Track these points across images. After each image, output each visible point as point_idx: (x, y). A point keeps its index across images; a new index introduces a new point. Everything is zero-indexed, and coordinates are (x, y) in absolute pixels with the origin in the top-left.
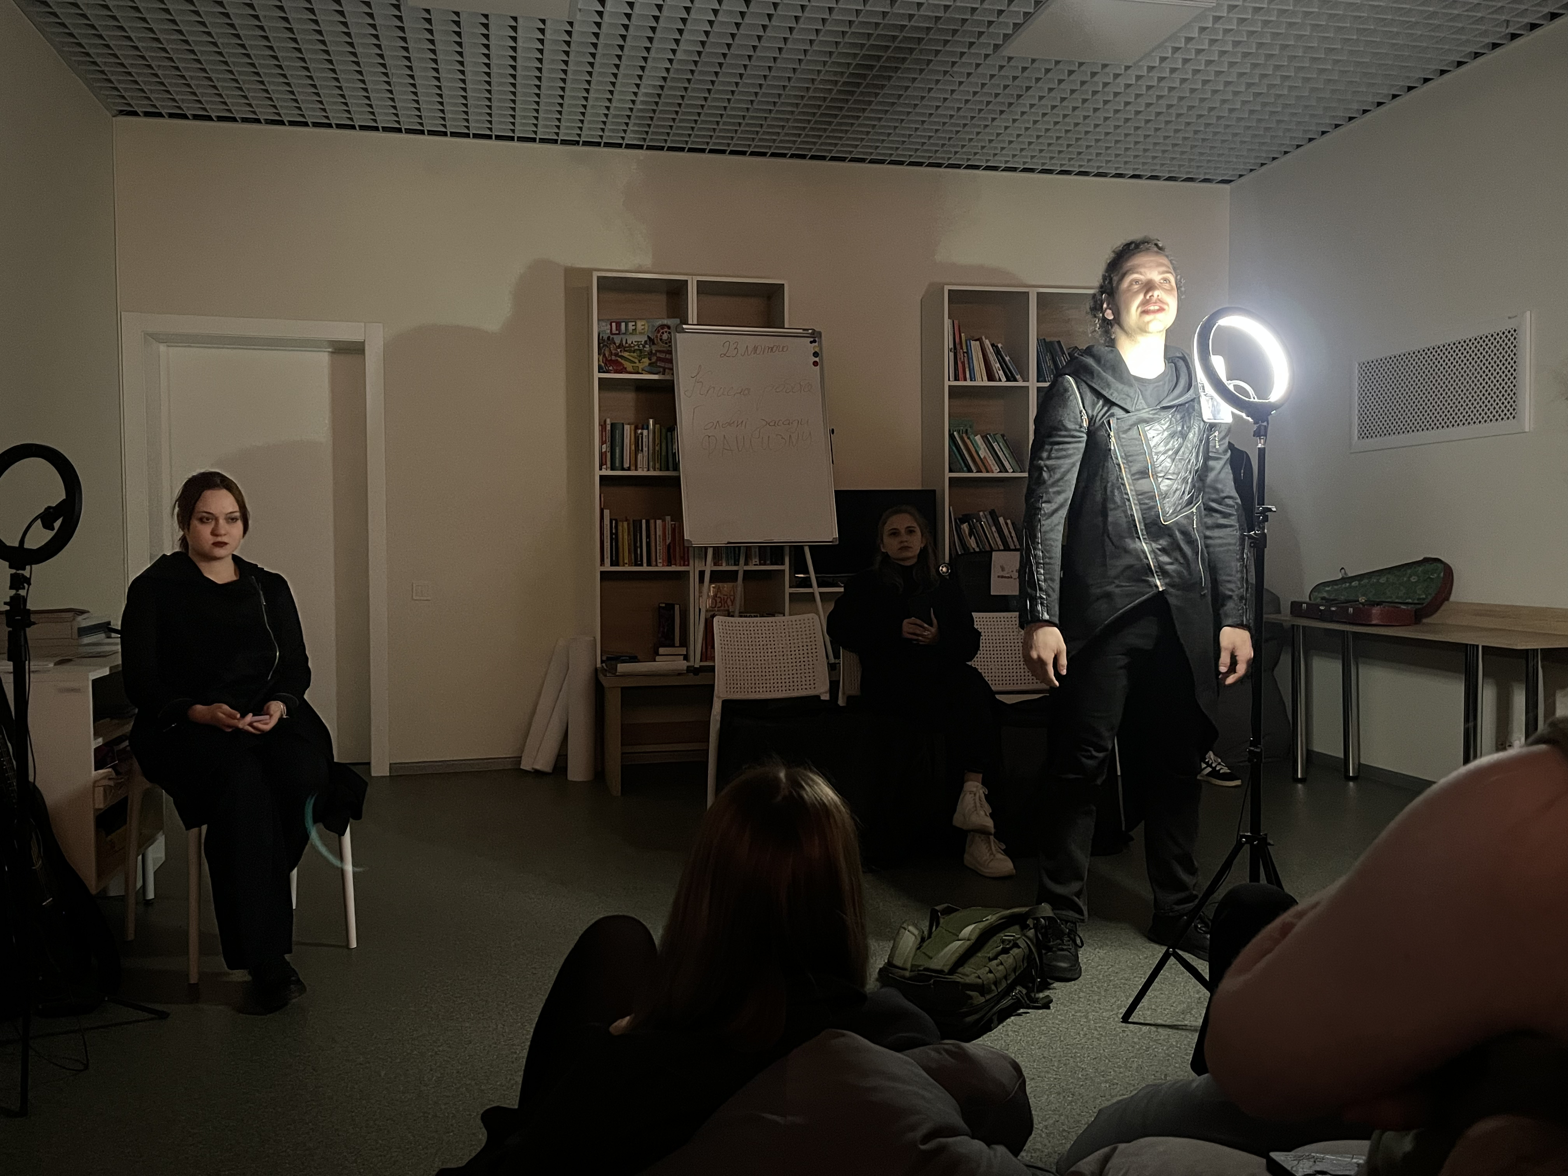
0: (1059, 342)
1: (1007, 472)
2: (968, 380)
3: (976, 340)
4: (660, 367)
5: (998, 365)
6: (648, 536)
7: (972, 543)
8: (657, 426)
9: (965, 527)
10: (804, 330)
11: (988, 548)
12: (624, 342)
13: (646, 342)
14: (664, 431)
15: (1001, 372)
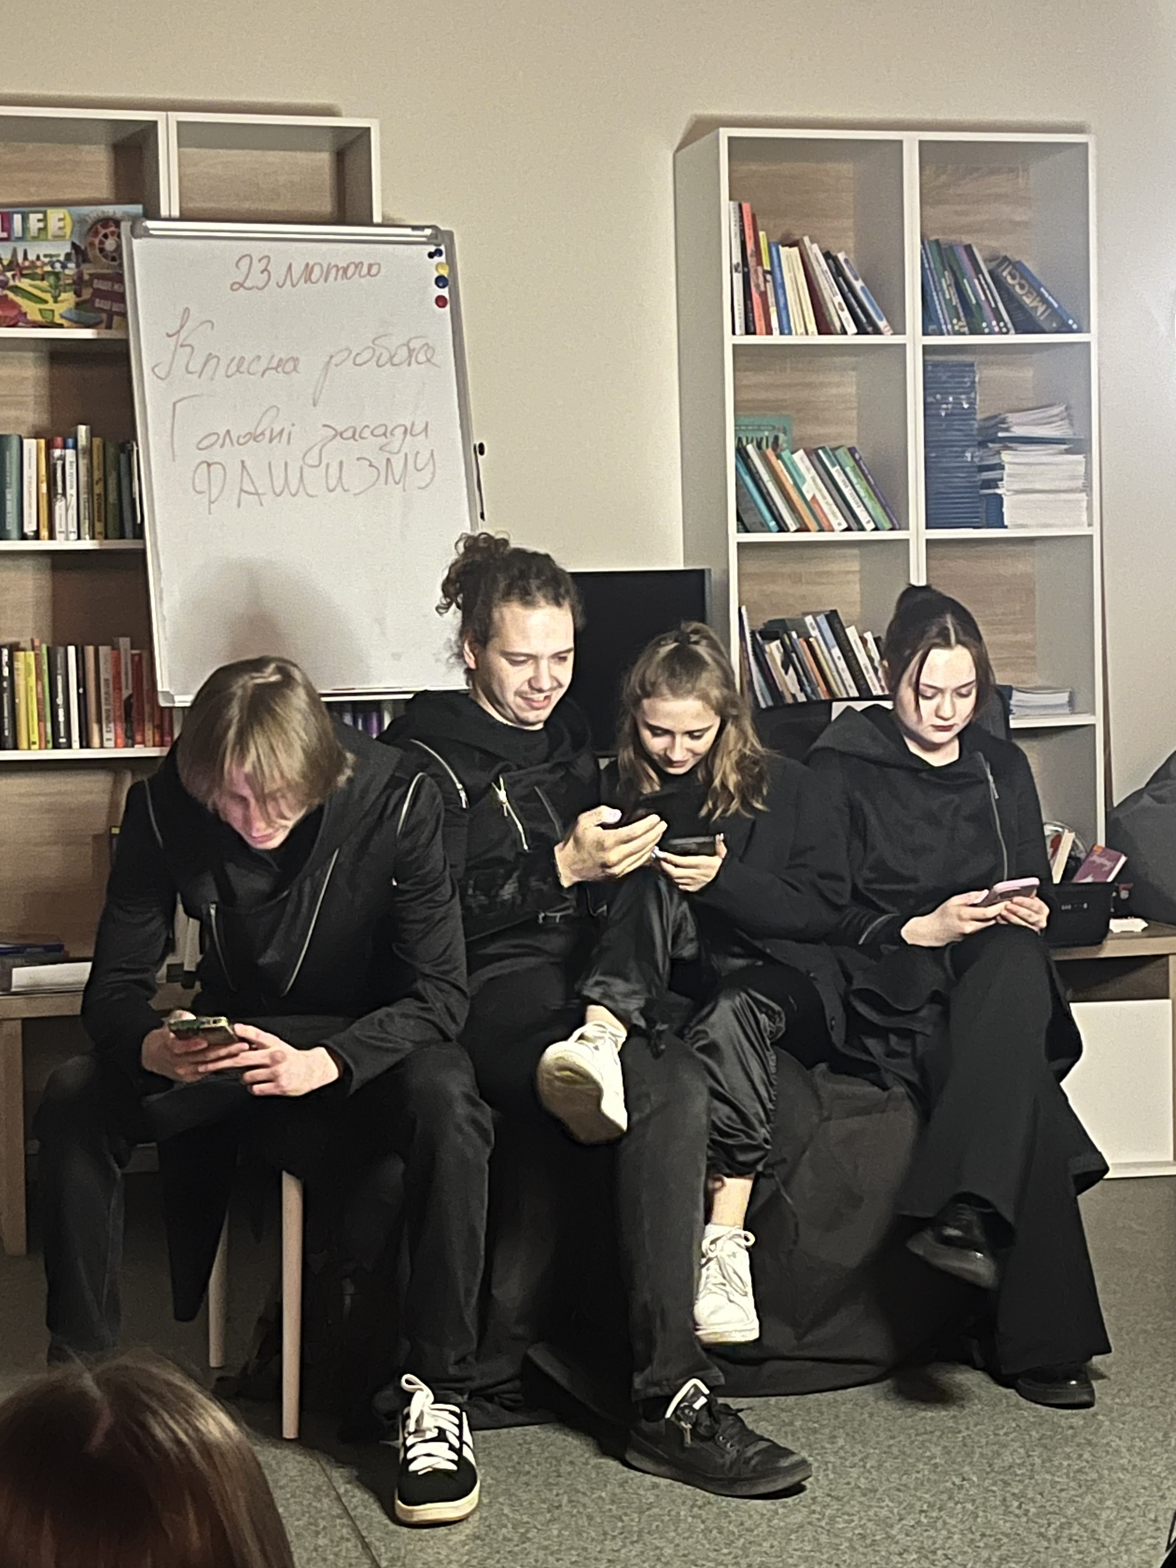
0: (968, 249)
1: (862, 529)
2: (776, 331)
3: (791, 245)
4: (102, 310)
5: (839, 299)
6: (82, 682)
7: (789, 682)
8: (97, 441)
9: (774, 649)
10: (414, 228)
11: (824, 696)
12: (20, 259)
13: (68, 256)
14: (111, 450)
15: (846, 315)
